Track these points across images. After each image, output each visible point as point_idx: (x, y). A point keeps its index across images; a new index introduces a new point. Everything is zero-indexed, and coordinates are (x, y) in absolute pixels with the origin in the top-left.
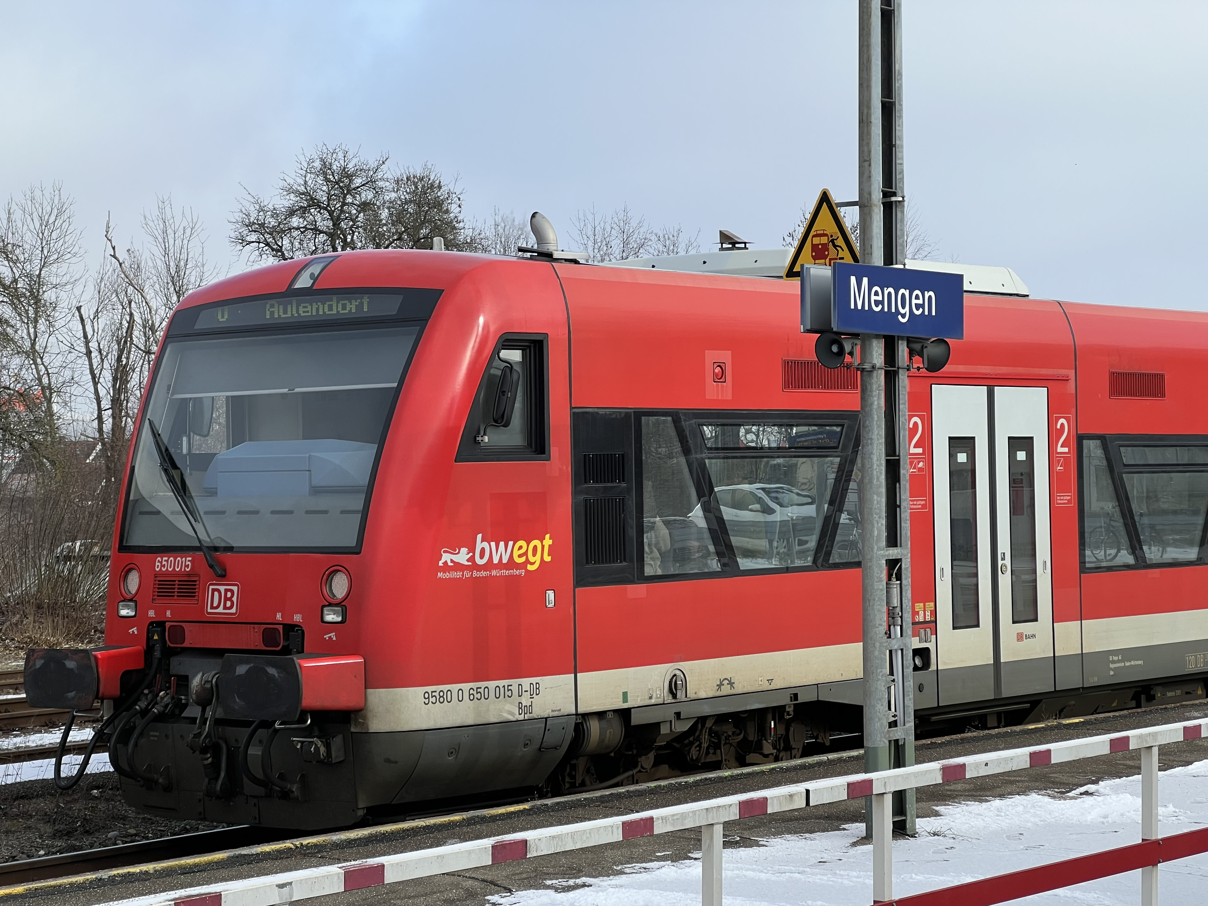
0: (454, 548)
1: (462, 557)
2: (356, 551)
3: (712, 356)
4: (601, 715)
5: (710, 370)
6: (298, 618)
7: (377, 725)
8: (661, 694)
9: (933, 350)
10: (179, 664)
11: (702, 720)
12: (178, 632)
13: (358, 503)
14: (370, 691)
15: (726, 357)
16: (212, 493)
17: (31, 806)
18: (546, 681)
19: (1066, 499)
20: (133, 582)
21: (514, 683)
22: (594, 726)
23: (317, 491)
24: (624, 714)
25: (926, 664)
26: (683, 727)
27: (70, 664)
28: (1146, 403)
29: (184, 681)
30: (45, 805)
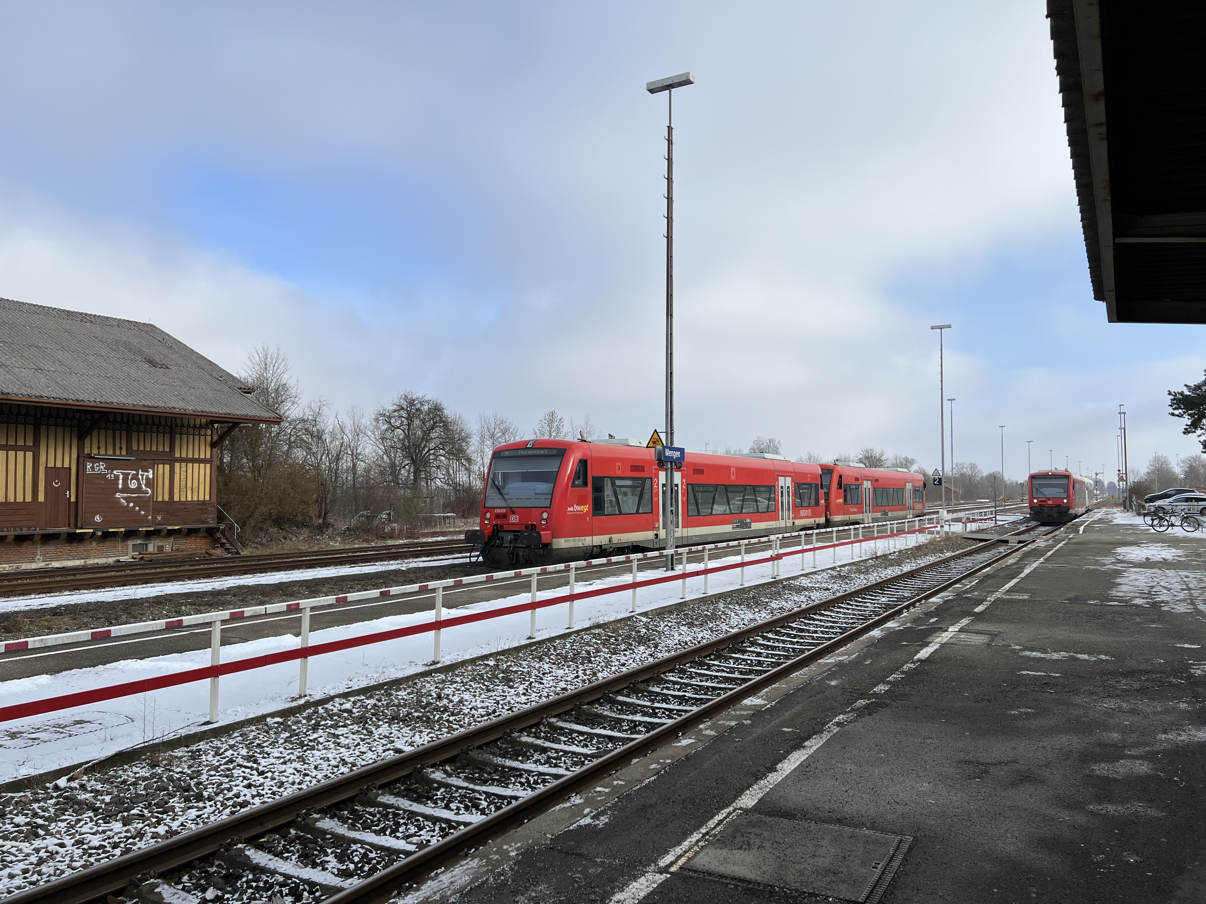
0: (570, 507)
1: (572, 509)
2: (550, 507)
3: (618, 464)
4: (596, 546)
5: (617, 467)
6: (535, 523)
7: (554, 547)
8: (608, 542)
9: (679, 465)
10: (500, 534)
11: (615, 548)
12: (502, 527)
13: (550, 497)
14: (554, 540)
15: (620, 464)
16: (508, 494)
17: (457, 569)
18: (587, 538)
19: (685, 499)
20: (488, 515)
21: (581, 538)
22: (595, 549)
23: (536, 494)
24: (601, 546)
25: (657, 538)
26: (611, 550)
27: (478, 534)
28: (700, 476)
29: (503, 538)
30: (461, 569)
